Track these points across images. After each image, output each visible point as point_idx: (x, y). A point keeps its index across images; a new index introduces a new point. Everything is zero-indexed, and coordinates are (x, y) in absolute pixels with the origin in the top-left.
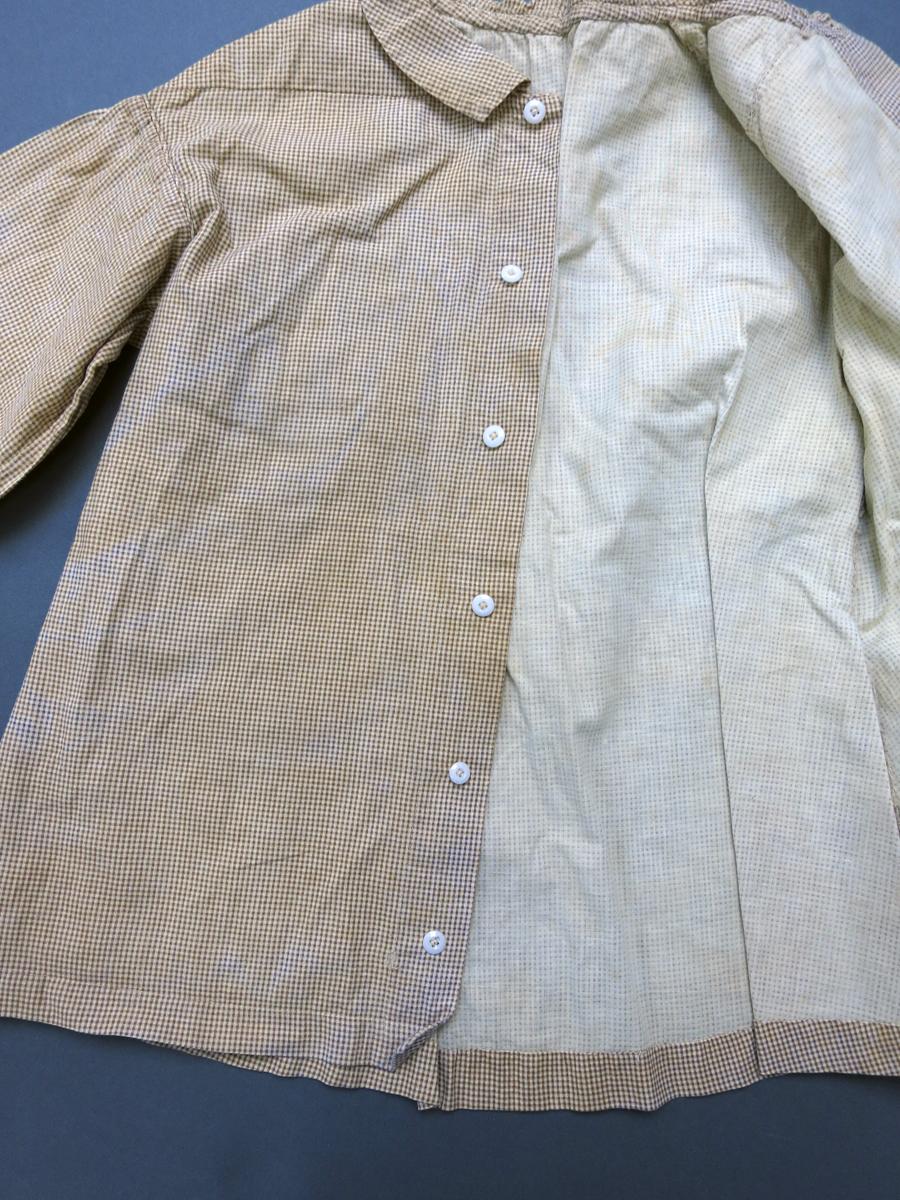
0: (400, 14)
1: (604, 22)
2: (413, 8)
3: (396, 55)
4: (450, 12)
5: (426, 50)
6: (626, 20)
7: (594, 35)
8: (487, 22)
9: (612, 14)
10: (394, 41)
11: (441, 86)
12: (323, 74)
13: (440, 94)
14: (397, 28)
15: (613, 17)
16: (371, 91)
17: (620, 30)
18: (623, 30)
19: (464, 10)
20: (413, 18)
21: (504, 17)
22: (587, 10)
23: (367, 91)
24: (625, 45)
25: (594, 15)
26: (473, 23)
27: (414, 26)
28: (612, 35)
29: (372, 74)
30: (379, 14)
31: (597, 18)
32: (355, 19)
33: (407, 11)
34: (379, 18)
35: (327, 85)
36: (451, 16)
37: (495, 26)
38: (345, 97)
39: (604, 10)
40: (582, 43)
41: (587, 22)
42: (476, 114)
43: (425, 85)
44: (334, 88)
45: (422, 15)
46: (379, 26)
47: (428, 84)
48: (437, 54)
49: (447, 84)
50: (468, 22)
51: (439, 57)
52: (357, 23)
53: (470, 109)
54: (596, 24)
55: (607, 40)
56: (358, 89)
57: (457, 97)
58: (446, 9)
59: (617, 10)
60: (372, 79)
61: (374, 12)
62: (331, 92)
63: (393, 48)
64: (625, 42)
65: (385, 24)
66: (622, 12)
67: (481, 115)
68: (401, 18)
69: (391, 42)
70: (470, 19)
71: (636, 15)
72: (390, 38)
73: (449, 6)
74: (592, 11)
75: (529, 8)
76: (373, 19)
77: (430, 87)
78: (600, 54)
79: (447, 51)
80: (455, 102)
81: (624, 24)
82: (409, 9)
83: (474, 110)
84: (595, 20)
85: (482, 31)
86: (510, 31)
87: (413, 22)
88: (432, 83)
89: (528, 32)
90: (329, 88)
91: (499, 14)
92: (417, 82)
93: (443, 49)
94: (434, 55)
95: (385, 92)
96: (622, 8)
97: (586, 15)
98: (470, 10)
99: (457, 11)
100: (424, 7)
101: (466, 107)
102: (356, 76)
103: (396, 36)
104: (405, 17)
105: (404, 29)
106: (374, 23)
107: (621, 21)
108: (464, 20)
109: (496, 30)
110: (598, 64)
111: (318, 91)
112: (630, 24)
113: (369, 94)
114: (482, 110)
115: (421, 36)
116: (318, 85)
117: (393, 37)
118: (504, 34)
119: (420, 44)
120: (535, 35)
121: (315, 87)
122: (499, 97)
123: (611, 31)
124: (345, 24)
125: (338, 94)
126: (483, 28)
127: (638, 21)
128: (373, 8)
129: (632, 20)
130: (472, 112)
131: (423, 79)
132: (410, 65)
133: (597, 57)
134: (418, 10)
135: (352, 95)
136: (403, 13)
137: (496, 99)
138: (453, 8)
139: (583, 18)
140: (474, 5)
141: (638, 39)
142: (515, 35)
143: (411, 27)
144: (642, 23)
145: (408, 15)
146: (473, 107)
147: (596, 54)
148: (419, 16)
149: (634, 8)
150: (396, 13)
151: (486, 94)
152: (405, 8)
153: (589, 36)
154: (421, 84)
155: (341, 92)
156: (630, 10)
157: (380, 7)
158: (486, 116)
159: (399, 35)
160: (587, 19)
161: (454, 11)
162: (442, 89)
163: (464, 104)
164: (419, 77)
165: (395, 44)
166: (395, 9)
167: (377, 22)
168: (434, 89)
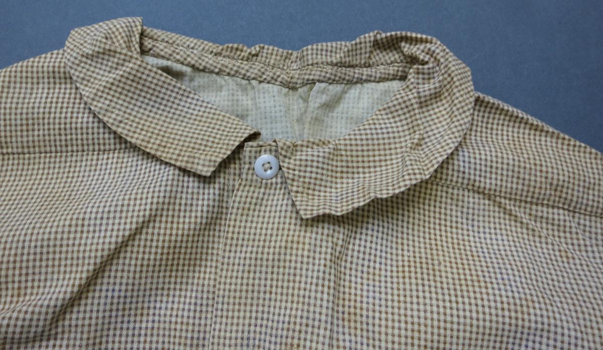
0: (108, 69)
1: (339, 86)
2: (121, 62)
3: (103, 112)
4: (167, 56)
5: (139, 104)
6: (360, 81)
7: (328, 98)
8: (208, 66)
9: (347, 78)
10: (101, 97)
11: (158, 142)
12: (16, 136)
13: (157, 150)
14: (104, 84)
15: (348, 81)
16: (75, 148)
17: (354, 91)
18: (358, 91)
19: (182, 53)
20: (121, 73)
21: (226, 61)
22: (323, 74)
23: (69, 148)
24: (361, 105)
25: (329, 79)
26: (193, 66)
27: (124, 80)
28: (347, 95)
29: (74, 131)
30: (84, 70)
31: (331, 81)
32: (57, 75)
33: (115, 66)
34: (85, 74)
35: (23, 147)
36: (168, 59)
37: (217, 70)
38: (45, 157)
39: (339, 74)
40: (317, 105)
41: (323, 85)
42: (200, 167)
43: (139, 142)
44: (32, 150)
45: (132, 68)
46: (85, 82)
47: (143, 140)
48: (153, 106)
49: (165, 139)
50: (187, 65)
51: (154, 110)
52: (60, 78)
53: (193, 163)
54: (331, 87)
55: (342, 101)
56: (59, 148)
57: (177, 152)
58: (162, 53)
59: (352, 74)
60: (74, 136)
61: (80, 69)
62: (29, 153)
63: (100, 105)
64: (361, 101)
65: (92, 80)
66: (356, 76)
67: (206, 169)
68: (110, 72)
69: (97, 98)
70: (189, 62)
71: (371, 76)
72: (96, 95)
73: (166, 50)
74: (328, 75)
75: (254, 55)
76: (78, 77)
77: (144, 144)
78: (335, 115)
79: (164, 102)
80: (175, 157)
81: (359, 85)
82: (117, 64)
83: (198, 164)
84: (330, 84)
85: (202, 74)
86: (233, 76)
87: (122, 76)
88: (147, 139)
89: (254, 79)
90: (26, 150)
91: (220, 58)
92: (129, 139)
93: (159, 100)
94: (149, 108)
95: (91, 148)
96: (357, 71)
97: (321, 78)
98: (188, 53)
99: (175, 55)
100: (133, 61)
101: (187, 162)
102: (55, 135)
103: (103, 92)
104: (113, 71)
105: (112, 84)
106: (79, 80)
107: (356, 83)
108: (182, 63)
109: (217, 74)
110: (334, 124)
111: (13, 154)
112: (365, 85)
113: (72, 151)
114: (207, 163)
115: (132, 89)
116: (12, 148)
117: (100, 94)
118: (226, 78)
119: (132, 98)
120: (260, 82)
121: (10, 150)
122: (227, 149)
123: (346, 93)
124: (46, 80)
125: (37, 155)
126: (203, 70)
127: (374, 81)
128: (78, 65)
129: (368, 81)
130: (195, 166)
131: (136, 135)
132: (121, 122)
133: (332, 117)
134: (127, 64)
135: (53, 155)
136: (111, 67)
137: (223, 151)
138: (170, 52)
139: (319, 81)
140: (193, 48)
141: (376, 96)
142: (239, 80)
143: (120, 81)
144: (378, 82)
145: (116, 69)
146: (196, 161)
147: (330, 114)
148: (128, 70)
149: (369, 69)
150: (104, 67)
151: (211, 147)
152: (113, 62)
153: (324, 98)
154: (133, 141)
155: (40, 153)
156: (365, 73)
157: (86, 63)
158: (212, 169)
159: (107, 91)
160: (322, 82)
161: (171, 55)
162: (159, 145)
163: (185, 159)
164: (131, 134)
165: (102, 100)
166: (102, 64)
167: (83, 79)
168: (150, 145)
